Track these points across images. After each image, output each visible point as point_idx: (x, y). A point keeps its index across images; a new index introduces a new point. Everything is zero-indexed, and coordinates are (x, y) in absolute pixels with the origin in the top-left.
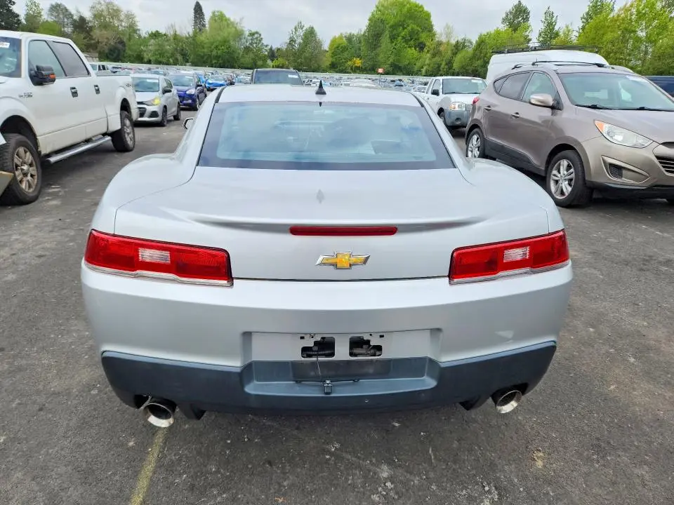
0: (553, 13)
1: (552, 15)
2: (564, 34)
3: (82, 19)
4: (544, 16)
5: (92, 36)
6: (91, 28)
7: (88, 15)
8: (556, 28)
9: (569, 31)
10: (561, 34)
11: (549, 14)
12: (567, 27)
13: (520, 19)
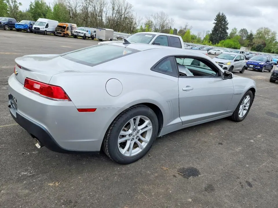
3: (251, 35)
5: (252, 41)
6: (253, 38)
7: (255, 32)
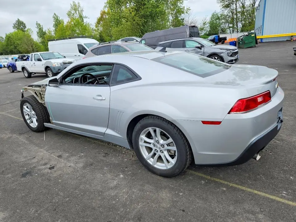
0: (40, 24)
1: (39, 25)
2: (48, 32)
4: (36, 25)
8: (44, 30)
9: (50, 31)
10: (47, 32)
11: (38, 25)
12: (49, 30)
13: (22, 27)
